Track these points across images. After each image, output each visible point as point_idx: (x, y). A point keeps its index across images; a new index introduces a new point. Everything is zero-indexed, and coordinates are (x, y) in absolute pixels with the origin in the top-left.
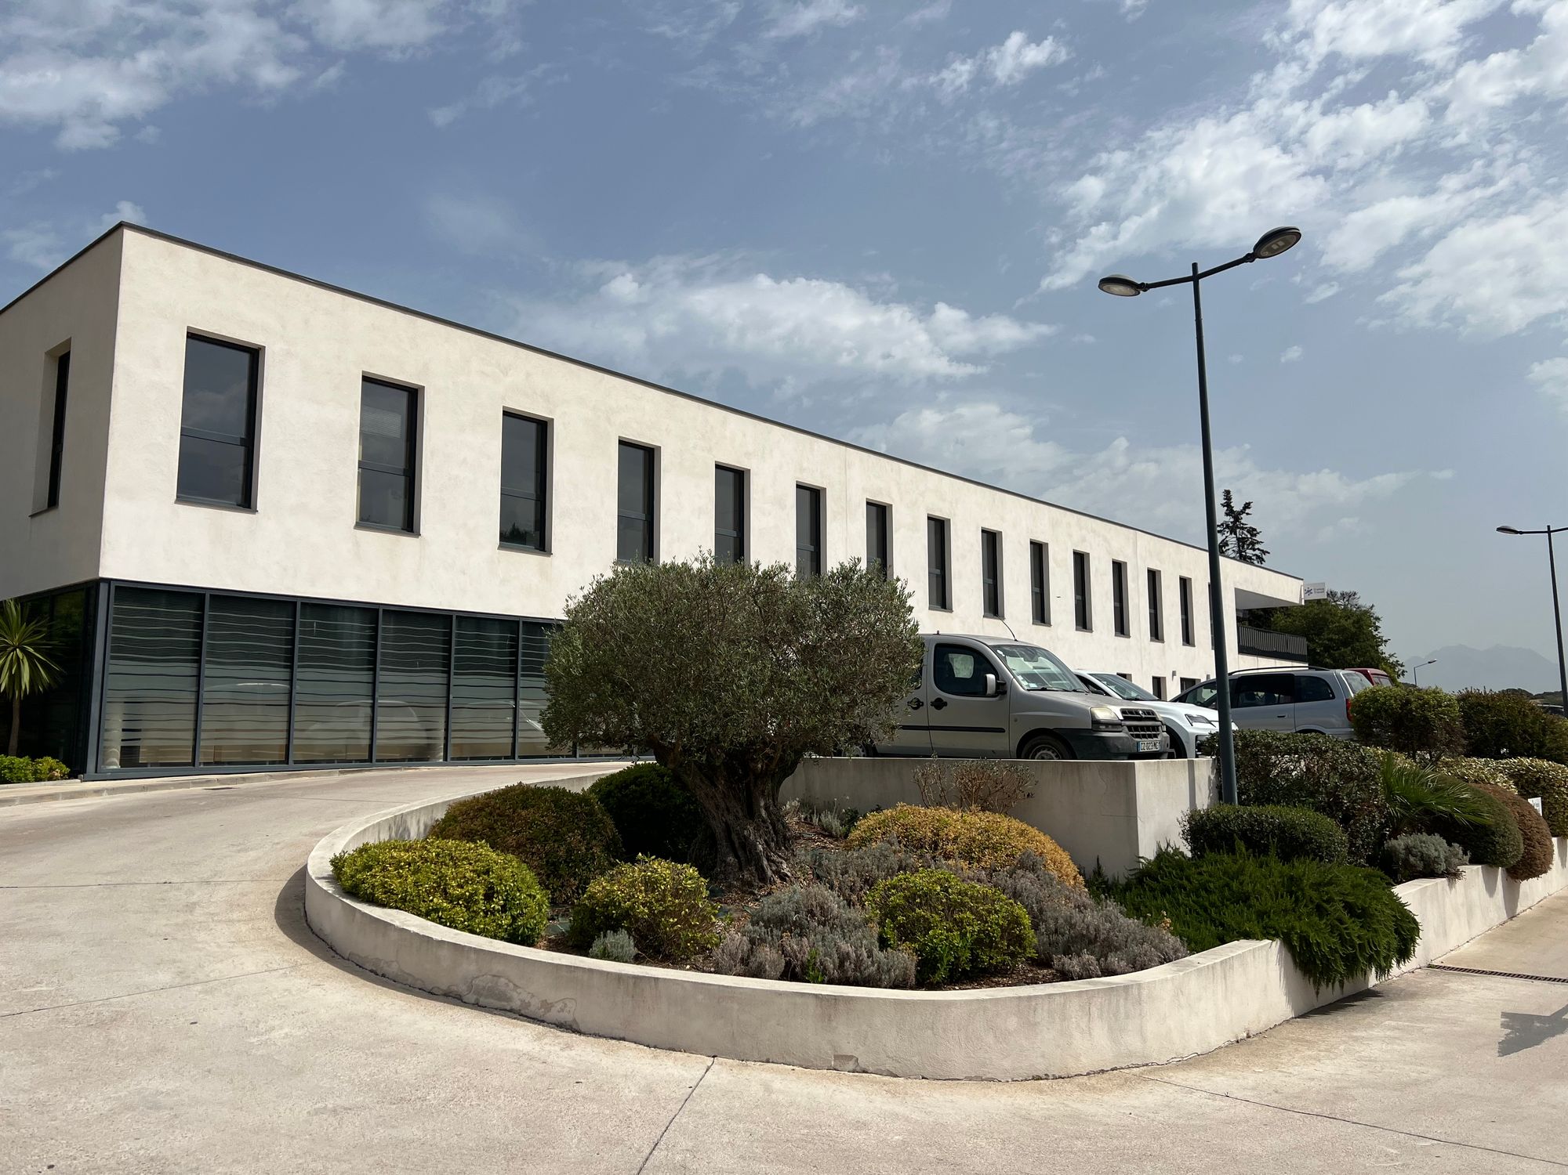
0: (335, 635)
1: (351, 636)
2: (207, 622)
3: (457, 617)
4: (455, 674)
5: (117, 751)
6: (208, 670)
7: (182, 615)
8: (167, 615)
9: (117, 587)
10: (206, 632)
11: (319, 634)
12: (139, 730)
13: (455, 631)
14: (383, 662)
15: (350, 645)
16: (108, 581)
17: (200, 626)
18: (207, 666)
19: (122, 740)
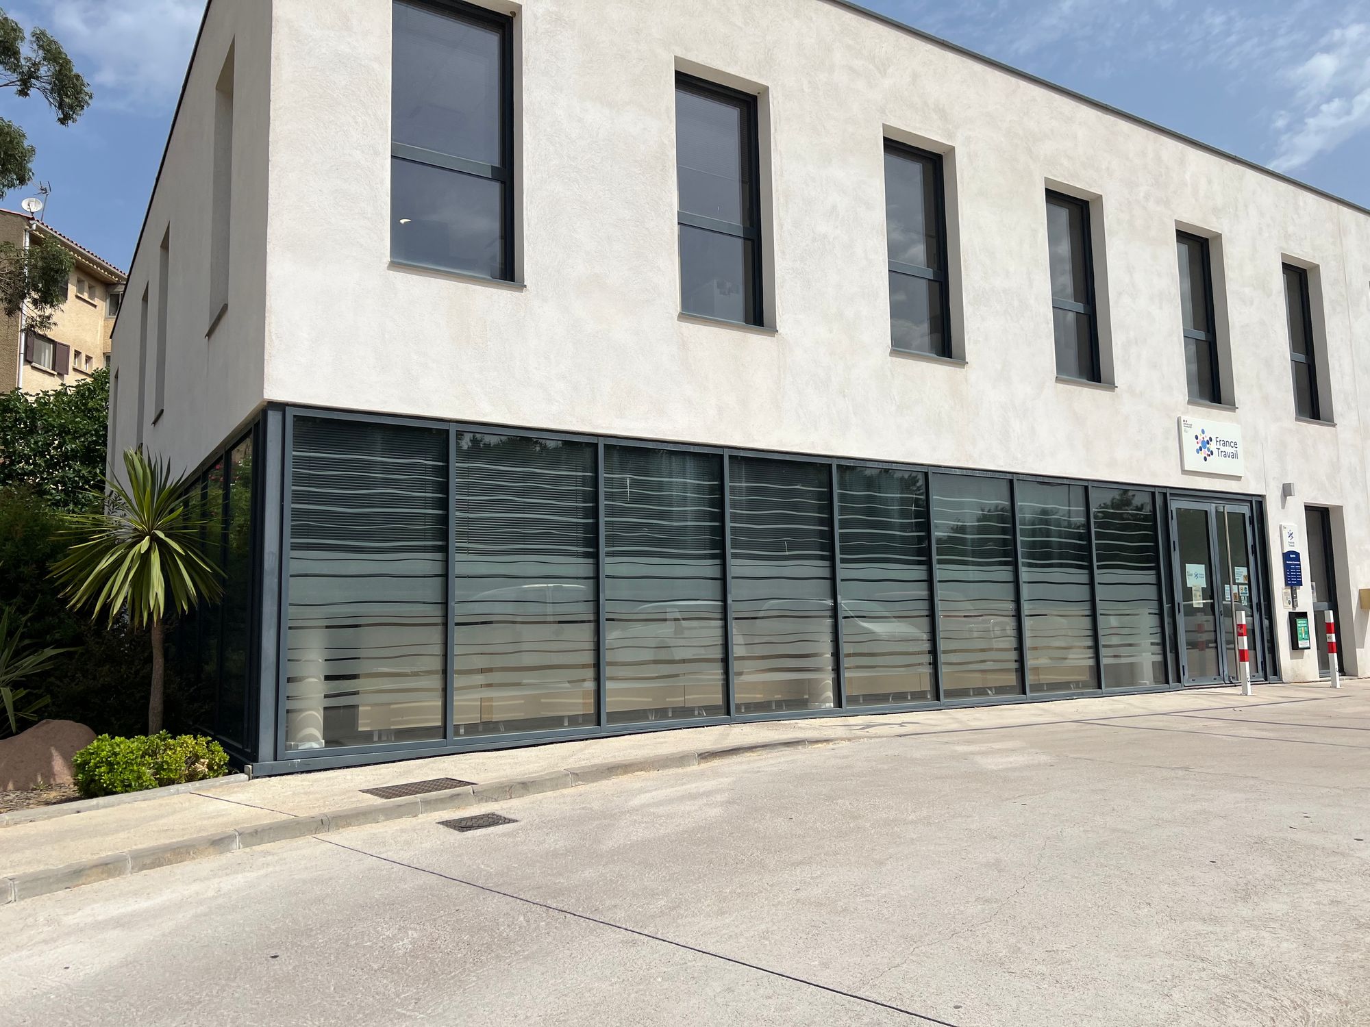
0: (660, 501)
1: (684, 501)
2: (454, 480)
3: (838, 466)
4: (843, 561)
5: (318, 716)
6: (461, 564)
7: (411, 468)
8: (386, 467)
9: (297, 418)
10: (454, 497)
11: (635, 498)
12: (354, 677)
13: (836, 491)
14: (735, 544)
15: (683, 516)
16: (281, 407)
17: (444, 488)
18: (459, 557)
19: (326, 697)
